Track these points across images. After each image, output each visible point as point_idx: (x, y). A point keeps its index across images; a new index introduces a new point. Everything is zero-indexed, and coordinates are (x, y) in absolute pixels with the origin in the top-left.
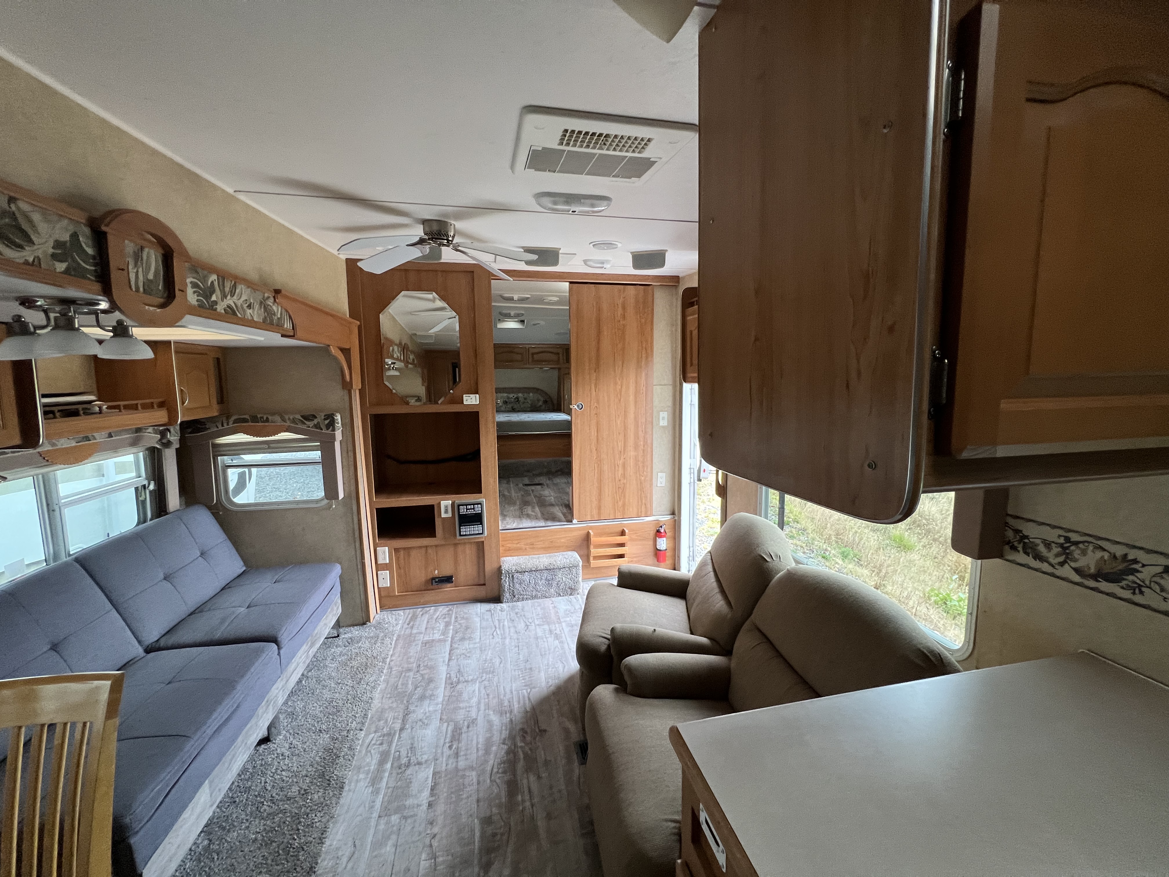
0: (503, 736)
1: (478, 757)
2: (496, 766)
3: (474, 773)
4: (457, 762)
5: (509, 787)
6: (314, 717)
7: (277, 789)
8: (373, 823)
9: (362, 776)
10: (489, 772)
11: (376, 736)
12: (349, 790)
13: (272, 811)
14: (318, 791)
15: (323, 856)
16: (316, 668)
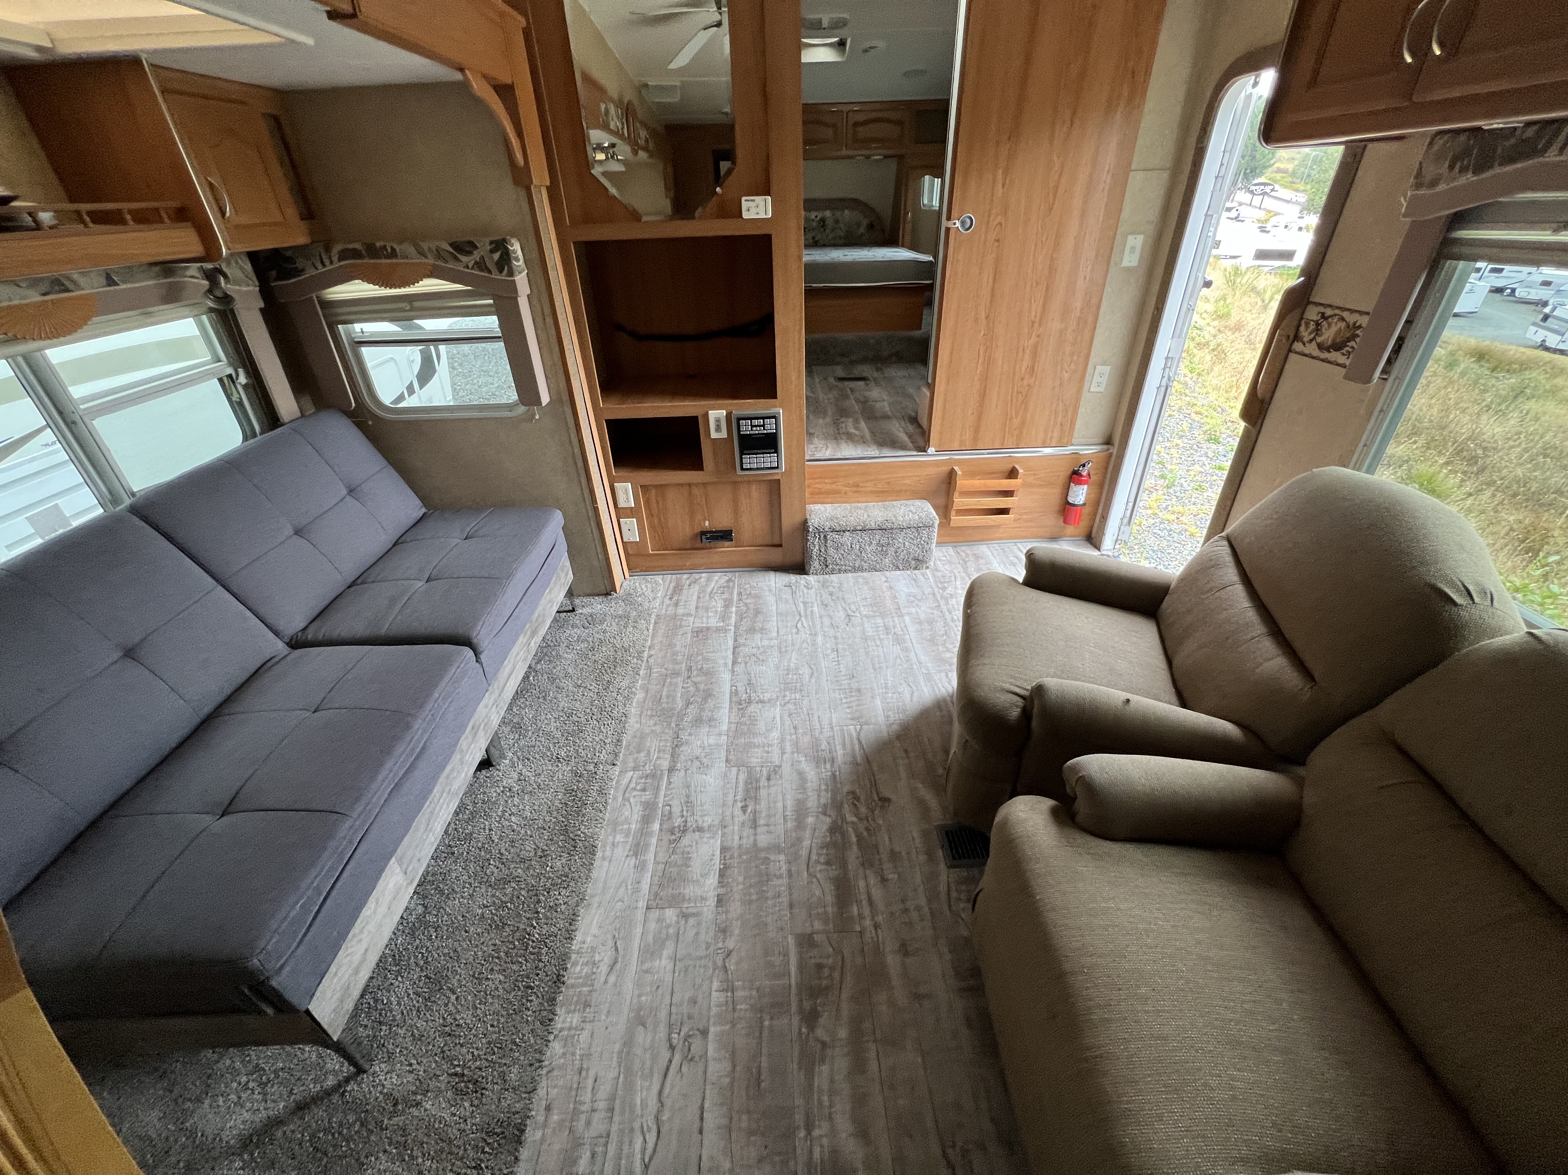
0: (823, 801)
1: (786, 832)
2: (814, 851)
3: (782, 857)
4: (755, 835)
5: (838, 888)
6: (549, 735)
7: (506, 842)
8: (639, 915)
9: (619, 838)
10: (804, 859)
11: (635, 776)
12: (604, 858)
13: (501, 876)
14: (561, 856)
15: (574, 956)
16: (547, 658)
